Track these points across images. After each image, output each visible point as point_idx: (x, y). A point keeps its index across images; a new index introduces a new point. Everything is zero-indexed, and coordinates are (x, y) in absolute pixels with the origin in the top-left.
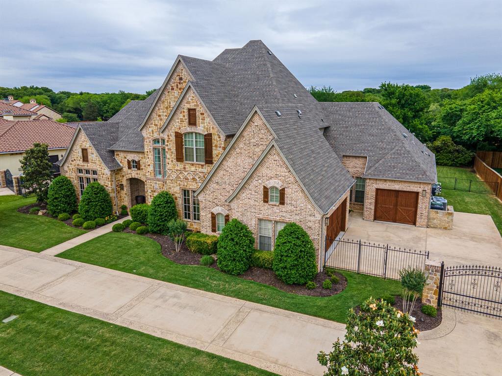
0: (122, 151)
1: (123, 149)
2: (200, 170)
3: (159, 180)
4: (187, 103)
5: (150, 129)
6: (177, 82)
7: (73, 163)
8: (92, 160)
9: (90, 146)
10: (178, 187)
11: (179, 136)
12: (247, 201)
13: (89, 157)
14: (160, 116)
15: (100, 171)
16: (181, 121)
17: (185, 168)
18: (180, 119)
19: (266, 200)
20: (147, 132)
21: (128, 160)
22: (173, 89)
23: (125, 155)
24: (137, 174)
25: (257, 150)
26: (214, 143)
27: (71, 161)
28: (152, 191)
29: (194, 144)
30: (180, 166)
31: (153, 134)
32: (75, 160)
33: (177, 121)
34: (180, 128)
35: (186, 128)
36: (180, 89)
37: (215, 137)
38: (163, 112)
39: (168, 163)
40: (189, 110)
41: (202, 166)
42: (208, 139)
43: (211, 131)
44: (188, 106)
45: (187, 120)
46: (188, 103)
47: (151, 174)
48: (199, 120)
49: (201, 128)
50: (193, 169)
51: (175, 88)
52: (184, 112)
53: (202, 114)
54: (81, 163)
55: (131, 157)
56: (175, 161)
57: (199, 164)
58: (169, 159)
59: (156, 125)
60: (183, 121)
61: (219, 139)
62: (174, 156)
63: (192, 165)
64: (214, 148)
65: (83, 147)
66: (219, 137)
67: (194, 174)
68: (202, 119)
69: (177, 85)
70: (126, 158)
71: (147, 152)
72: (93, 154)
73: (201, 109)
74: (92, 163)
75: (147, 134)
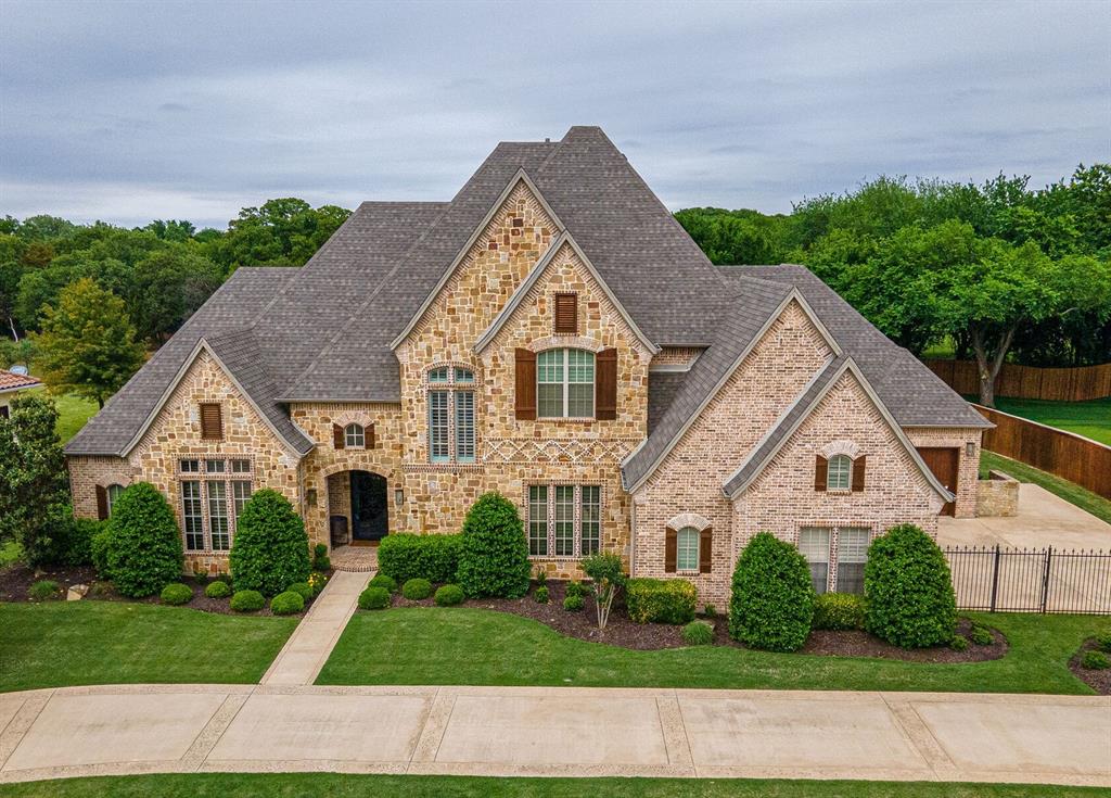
0: (316, 404)
1: (316, 398)
2: (582, 434)
3: (441, 469)
4: (551, 281)
5: (423, 346)
6: (507, 231)
7: (163, 445)
8: (236, 433)
9: (230, 396)
10: (519, 481)
11: (526, 362)
12: (775, 491)
13: (225, 425)
14: (452, 311)
15: (264, 459)
16: (532, 323)
17: (538, 434)
18: (531, 318)
19: (820, 486)
20: (411, 350)
21: (335, 426)
22: (493, 246)
23: (327, 413)
24: (364, 459)
25: (788, 380)
26: (622, 370)
27: (156, 440)
28: (419, 499)
29: (565, 375)
30: (526, 429)
31: (429, 354)
32: (172, 436)
33: (522, 322)
34: (529, 340)
35: (546, 338)
36: (515, 247)
37: (624, 357)
38: (464, 302)
39: (492, 426)
40: (558, 296)
41: (588, 424)
42: (607, 362)
43: (616, 344)
44: (556, 288)
45: (552, 321)
46: (556, 279)
47: (418, 456)
48: (584, 319)
49: (588, 339)
50: (562, 433)
51: (501, 244)
52: (542, 301)
53: (592, 305)
54: (196, 442)
55: (344, 417)
56: (511, 419)
57: (576, 422)
58: (493, 414)
59: (439, 334)
60: (540, 324)
61: (634, 362)
62: (509, 406)
63: (561, 424)
64: (620, 382)
65: (204, 400)
66: (636, 357)
67: (564, 446)
68: (592, 318)
69: (507, 239)
70: (329, 421)
71: (410, 401)
72: (240, 415)
73: (588, 294)
74: (232, 439)
75: (411, 357)
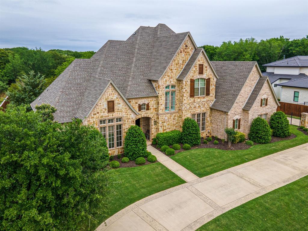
0: (134, 98)
1: (135, 97)
2: (203, 100)
3: (167, 114)
4: (198, 61)
5: (165, 79)
6: (184, 48)
7: (95, 116)
8: (118, 109)
9: (117, 98)
10: (190, 114)
11: (192, 81)
13: (115, 108)
14: (171, 70)
15: (126, 117)
16: (194, 72)
17: (194, 101)
18: (194, 71)
20: (162, 81)
21: (139, 105)
22: (181, 52)
23: (136, 101)
24: (146, 113)
26: (211, 83)
27: (92, 115)
28: (162, 123)
29: (200, 85)
30: (192, 100)
31: (166, 82)
32: (98, 113)
33: (192, 72)
34: (193, 77)
35: (197, 76)
36: (186, 52)
37: (211, 80)
38: (174, 67)
39: (185, 100)
40: (200, 65)
41: (204, 97)
42: (208, 81)
43: (210, 77)
44: (199, 63)
45: (198, 71)
46: (199, 61)
47: (162, 111)
48: (204, 71)
49: (205, 76)
50: (199, 100)
51: (183, 51)
52: (196, 66)
53: (206, 67)
54: (106, 114)
55: (141, 102)
56: (189, 98)
57: (202, 97)
58: (185, 97)
59: (168, 76)
60: (195, 72)
61: (213, 81)
62: (189, 94)
63: (199, 98)
64: (210, 86)
65: (109, 100)
66: (214, 80)
67: (199, 103)
68: (206, 70)
69: (184, 50)
70: (137, 103)
71: (161, 95)
72: (120, 104)
73: (205, 64)
74: (117, 112)
75: (162, 83)
